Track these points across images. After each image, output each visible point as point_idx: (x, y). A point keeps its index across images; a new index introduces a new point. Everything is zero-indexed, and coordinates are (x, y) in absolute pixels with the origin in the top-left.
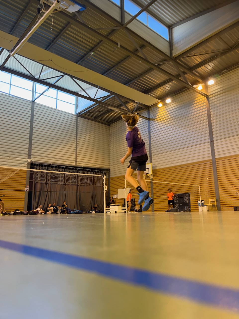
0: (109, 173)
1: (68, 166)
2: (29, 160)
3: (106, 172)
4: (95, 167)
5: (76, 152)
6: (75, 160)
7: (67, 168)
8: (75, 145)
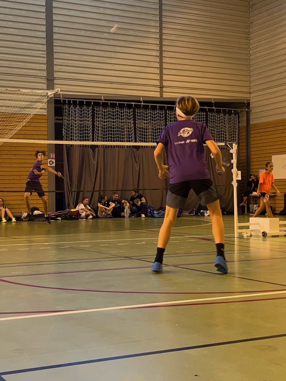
0: (248, 114)
1: (141, 102)
2: (51, 93)
3: (239, 110)
4: (211, 99)
5: (161, 63)
6: (158, 83)
7: (141, 105)
8: (158, 43)
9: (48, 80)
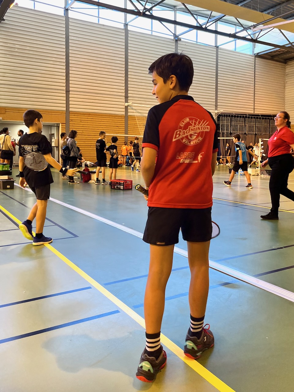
1: (247, 115)
5: (254, 99)
6: (253, 107)
9: (215, 106)
